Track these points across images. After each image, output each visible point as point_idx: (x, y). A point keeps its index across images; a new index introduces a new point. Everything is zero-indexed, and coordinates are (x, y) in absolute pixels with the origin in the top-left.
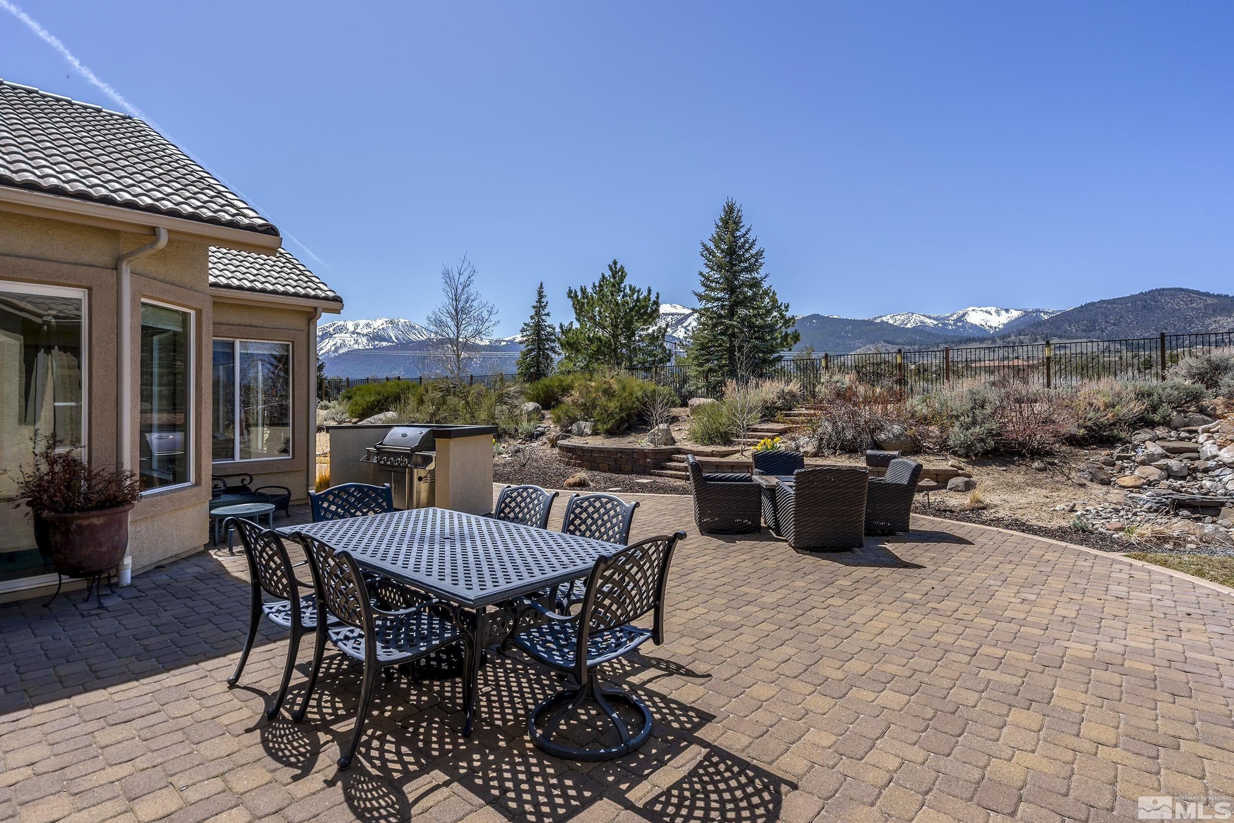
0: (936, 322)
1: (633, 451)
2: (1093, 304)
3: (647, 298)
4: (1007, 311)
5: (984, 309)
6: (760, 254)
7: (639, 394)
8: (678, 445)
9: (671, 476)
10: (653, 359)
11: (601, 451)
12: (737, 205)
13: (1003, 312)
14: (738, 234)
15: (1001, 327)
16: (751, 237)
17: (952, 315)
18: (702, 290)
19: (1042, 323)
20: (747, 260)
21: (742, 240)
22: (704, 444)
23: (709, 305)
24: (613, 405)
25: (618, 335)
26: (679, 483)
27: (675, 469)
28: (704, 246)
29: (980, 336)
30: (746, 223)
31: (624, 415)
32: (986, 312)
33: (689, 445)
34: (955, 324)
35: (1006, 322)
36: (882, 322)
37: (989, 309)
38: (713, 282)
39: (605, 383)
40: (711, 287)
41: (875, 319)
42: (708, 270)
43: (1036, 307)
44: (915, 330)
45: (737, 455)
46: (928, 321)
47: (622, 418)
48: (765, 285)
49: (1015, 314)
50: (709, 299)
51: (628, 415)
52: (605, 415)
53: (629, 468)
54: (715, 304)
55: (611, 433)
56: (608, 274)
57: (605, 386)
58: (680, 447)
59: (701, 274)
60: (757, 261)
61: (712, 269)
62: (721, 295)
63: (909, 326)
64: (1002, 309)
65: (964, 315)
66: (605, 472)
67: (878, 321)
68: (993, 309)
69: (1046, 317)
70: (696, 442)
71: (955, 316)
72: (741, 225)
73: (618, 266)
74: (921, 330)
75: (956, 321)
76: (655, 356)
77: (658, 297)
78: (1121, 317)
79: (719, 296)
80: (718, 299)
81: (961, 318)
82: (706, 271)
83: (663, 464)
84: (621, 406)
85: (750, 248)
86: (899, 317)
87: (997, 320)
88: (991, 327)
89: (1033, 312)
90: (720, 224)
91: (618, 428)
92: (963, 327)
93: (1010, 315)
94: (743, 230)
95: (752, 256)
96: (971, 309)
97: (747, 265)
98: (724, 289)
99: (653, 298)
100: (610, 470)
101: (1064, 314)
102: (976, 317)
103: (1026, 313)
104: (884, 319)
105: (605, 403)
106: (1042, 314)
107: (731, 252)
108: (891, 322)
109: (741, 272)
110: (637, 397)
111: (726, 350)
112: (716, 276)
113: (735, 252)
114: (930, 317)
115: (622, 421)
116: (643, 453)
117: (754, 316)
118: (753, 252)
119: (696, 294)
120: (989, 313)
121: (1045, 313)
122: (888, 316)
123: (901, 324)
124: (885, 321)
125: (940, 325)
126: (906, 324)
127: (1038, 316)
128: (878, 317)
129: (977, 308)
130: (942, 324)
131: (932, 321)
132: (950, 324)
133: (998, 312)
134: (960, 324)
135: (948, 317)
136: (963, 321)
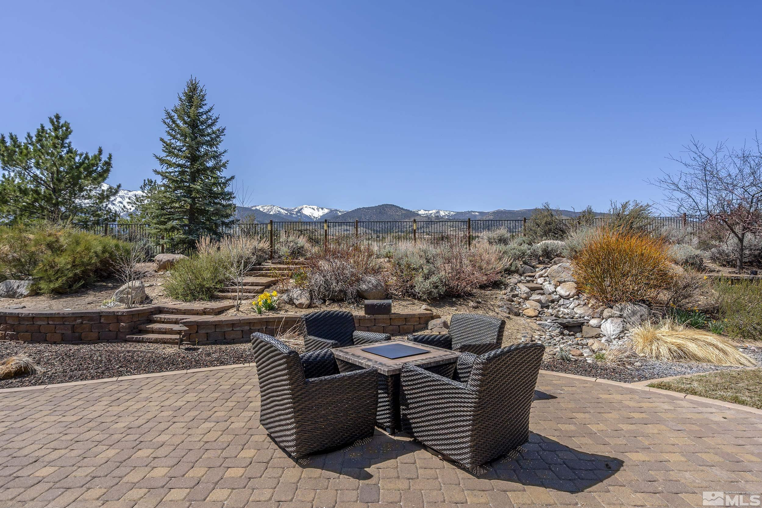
0: (286, 212)
1: (100, 315)
2: (360, 209)
3: (97, 158)
4: (322, 209)
5: (312, 207)
6: (222, 131)
7: (99, 249)
8: (157, 303)
9: (156, 341)
10: (97, 218)
11: (49, 317)
12: (201, 85)
13: (320, 210)
14: (201, 110)
15: (319, 217)
16: (214, 114)
17: (295, 209)
18: (163, 155)
19: (339, 217)
20: (209, 135)
21: (204, 117)
22: (186, 301)
23: (170, 170)
24: (63, 261)
25: (60, 190)
26: (170, 350)
27: (160, 332)
28: (168, 114)
29: (310, 221)
30: (209, 102)
31: (78, 271)
32: (312, 208)
33: (170, 303)
34: (296, 214)
35: (322, 215)
36: (256, 209)
37: (314, 207)
38: (175, 149)
39: (50, 235)
40: (173, 153)
41: (252, 207)
42: (169, 137)
43: (336, 208)
44: (275, 215)
45: (232, 312)
46: (282, 211)
47: (75, 274)
48: (224, 159)
49: (326, 211)
50: (170, 164)
51: (83, 272)
52: (51, 272)
53: (94, 335)
54: (177, 170)
55: (58, 293)
56: (48, 127)
57: (51, 239)
58: (161, 305)
59: (162, 140)
60: (218, 137)
61: (174, 137)
62: (182, 162)
63: (271, 213)
64: (320, 208)
65: (301, 209)
66: (55, 343)
67: (254, 208)
68: (315, 207)
69: (340, 214)
70: (177, 298)
71: (297, 210)
72: (205, 102)
73: (62, 122)
74: (277, 215)
75: (297, 212)
76: (99, 216)
77: (110, 158)
78: (371, 217)
79: (181, 162)
80: (179, 165)
81: (300, 211)
82: (167, 138)
83: (142, 327)
84: (74, 262)
85: (213, 124)
86: (266, 207)
87: (317, 214)
88: (314, 217)
89: (334, 210)
90: (184, 98)
91: (70, 287)
92: (301, 216)
93: (323, 211)
94: (205, 108)
95: (214, 133)
96: (305, 206)
97: (208, 138)
98: (187, 157)
99: (104, 158)
100: (64, 340)
101: (348, 213)
102: (307, 211)
103: (331, 211)
104: (257, 207)
105: (51, 259)
106: (338, 212)
107: (194, 125)
108: (261, 210)
109: (203, 144)
110: (96, 252)
111: (185, 212)
112: (178, 144)
113: (197, 126)
114: (283, 209)
115: (76, 279)
116: (116, 317)
117: (214, 184)
118: (215, 128)
119: (157, 158)
120: (314, 209)
121: (340, 211)
122: (260, 206)
123: (267, 212)
124: (258, 209)
125: (289, 214)
126: (270, 212)
127: (336, 213)
128: (254, 206)
129: (308, 206)
130: (290, 213)
131: (284, 211)
132: (294, 214)
133: (318, 209)
134: (299, 214)
135: (293, 209)
136: (301, 213)
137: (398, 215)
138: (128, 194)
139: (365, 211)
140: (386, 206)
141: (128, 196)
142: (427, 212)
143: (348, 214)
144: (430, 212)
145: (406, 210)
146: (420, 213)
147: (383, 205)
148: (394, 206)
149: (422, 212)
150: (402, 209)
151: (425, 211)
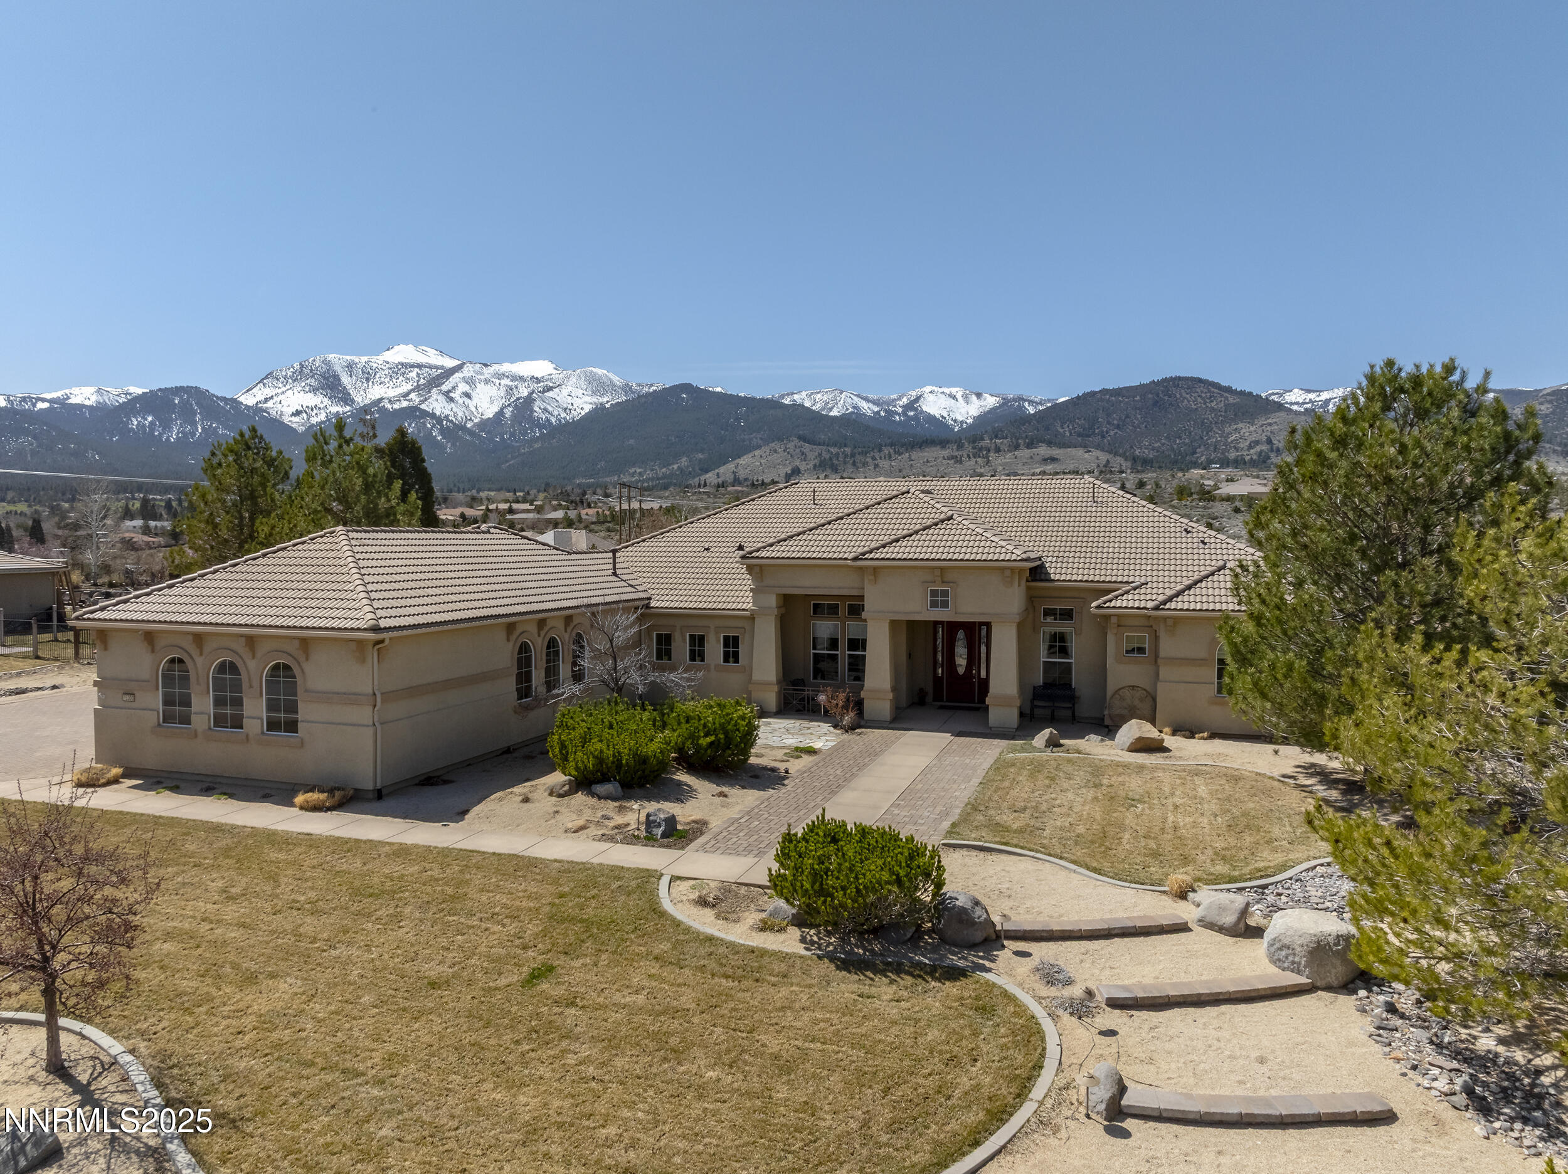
0: (876, 409)
2: (1093, 394)
4: (979, 395)
5: (947, 391)
13: (973, 398)
15: (970, 421)
17: (900, 398)
19: (1027, 419)
29: (940, 436)
32: (950, 395)
34: (904, 413)
35: (977, 413)
36: (794, 404)
37: (954, 390)
41: (783, 396)
43: (1018, 392)
44: (845, 419)
46: (865, 406)
49: (991, 401)
63: (834, 413)
64: (971, 392)
65: (918, 399)
67: (787, 401)
68: (958, 391)
69: (1032, 410)
71: (905, 400)
74: (854, 420)
75: (906, 408)
78: (1127, 416)
81: (913, 404)
86: (819, 396)
87: (964, 410)
88: (955, 421)
89: (1014, 400)
92: (916, 418)
93: (982, 403)
96: (928, 389)
102: (935, 404)
106: (1026, 405)
108: (807, 404)
114: (867, 399)
120: (954, 398)
121: (1031, 402)
122: (804, 394)
123: (823, 409)
124: (799, 401)
125: (882, 414)
126: (831, 409)
127: (1021, 407)
128: (788, 395)
129: (936, 389)
130: (886, 411)
131: (871, 405)
132: (896, 413)
133: (966, 398)
134: (912, 413)
135: (894, 400)
136: (916, 409)
137: (1213, 410)
138: (482, 374)
139: (1108, 401)
140: (1176, 381)
141: (483, 378)
142: (1312, 396)
143: (1057, 410)
144: (1325, 396)
145: (1242, 393)
146: (1290, 397)
147: (1165, 380)
148: (1200, 380)
149: (1295, 397)
150: (1228, 390)
151: (1309, 391)
